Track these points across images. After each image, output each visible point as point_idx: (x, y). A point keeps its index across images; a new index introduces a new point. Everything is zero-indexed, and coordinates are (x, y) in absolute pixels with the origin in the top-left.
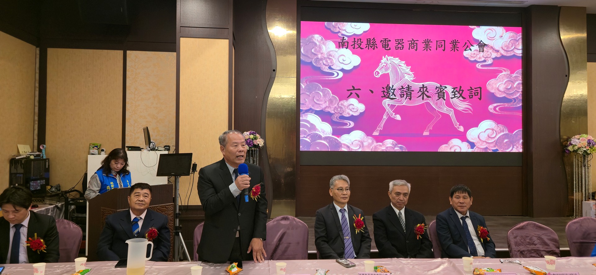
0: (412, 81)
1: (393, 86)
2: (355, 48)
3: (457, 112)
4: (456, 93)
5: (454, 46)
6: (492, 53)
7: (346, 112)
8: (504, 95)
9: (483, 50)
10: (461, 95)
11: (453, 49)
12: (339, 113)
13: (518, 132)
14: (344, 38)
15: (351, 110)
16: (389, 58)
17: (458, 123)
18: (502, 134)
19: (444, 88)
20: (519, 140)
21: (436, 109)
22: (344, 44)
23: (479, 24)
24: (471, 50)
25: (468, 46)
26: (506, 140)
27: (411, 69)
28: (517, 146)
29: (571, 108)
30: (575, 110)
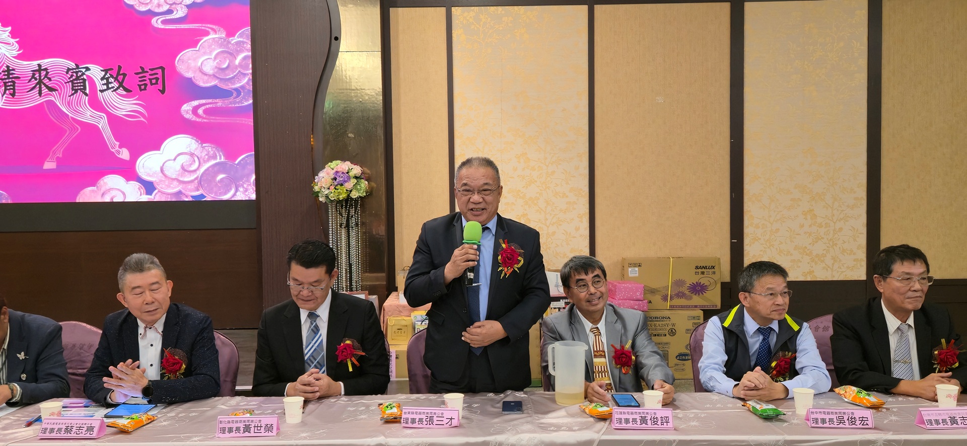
0: (14, 57)
3: (113, 120)
4: (110, 81)
8: (213, 83)
10: (121, 85)
13: (246, 159)
17: (118, 143)
18: (213, 162)
19: (84, 70)
20: (249, 176)
21: (68, 115)
26: (221, 176)
27: (10, 33)
28: (244, 187)
29: (345, 107)
30: (355, 110)
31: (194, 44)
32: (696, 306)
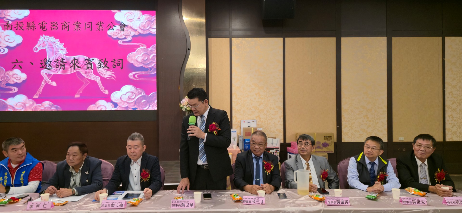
0: (64, 55)
1: (49, 59)
2: (18, 29)
3: (102, 79)
4: (101, 64)
5: (100, 27)
6: (131, 32)
7: (11, 80)
9: (124, 29)
10: (106, 66)
11: (99, 29)
12: (5, 81)
13: (153, 94)
14: (8, 22)
15: (15, 79)
16: (46, 37)
17: (104, 88)
18: (140, 96)
19: (91, 60)
20: (154, 101)
21: (85, 77)
22: (9, 26)
23: (120, 9)
24: (113, 29)
25: (111, 27)
26: (143, 101)
27: (64, 45)
28: (152, 105)
29: (192, 75)
30: (196, 76)
31: (134, 51)
32: (324, 152)
